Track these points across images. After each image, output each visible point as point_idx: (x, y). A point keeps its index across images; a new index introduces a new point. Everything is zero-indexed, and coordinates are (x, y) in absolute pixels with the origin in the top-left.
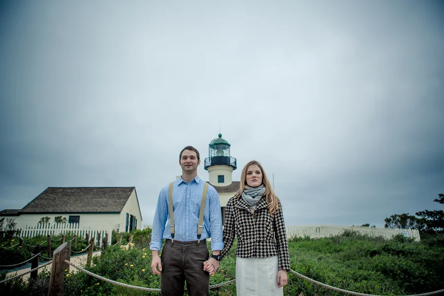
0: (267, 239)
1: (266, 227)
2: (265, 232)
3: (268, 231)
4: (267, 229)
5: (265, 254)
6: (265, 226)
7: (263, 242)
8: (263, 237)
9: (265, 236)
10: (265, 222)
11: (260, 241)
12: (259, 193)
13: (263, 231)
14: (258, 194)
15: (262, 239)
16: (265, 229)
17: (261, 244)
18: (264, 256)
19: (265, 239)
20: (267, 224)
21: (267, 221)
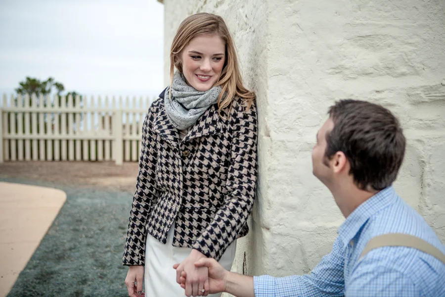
0: (211, 205)
1: (208, 179)
2: (206, 190)
3: (212, 186)
4: (210, 182)
5: (186, 238)
6: (205, 176)
7: (200, 213)
8: (202, 201)
9: (206, 197)
10: (204, 169)
11: (193, 208)
12: (203, 100)
13: (202, 187)
14: (199, 103)
15: (197, 205)
16: (206, 183)
17: (195, 216)
18: (182, 241)
19: (206, 205)
20: (211, 171)
21: (209, 166)
